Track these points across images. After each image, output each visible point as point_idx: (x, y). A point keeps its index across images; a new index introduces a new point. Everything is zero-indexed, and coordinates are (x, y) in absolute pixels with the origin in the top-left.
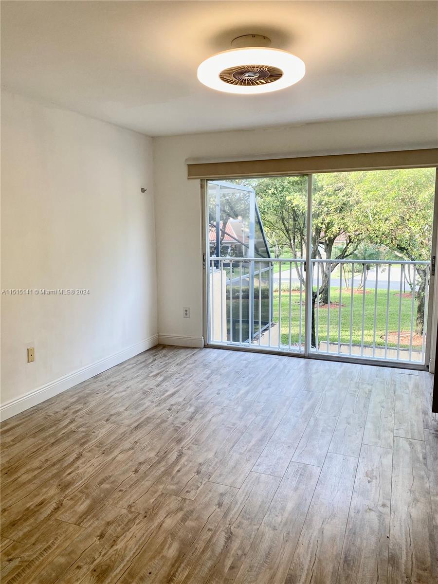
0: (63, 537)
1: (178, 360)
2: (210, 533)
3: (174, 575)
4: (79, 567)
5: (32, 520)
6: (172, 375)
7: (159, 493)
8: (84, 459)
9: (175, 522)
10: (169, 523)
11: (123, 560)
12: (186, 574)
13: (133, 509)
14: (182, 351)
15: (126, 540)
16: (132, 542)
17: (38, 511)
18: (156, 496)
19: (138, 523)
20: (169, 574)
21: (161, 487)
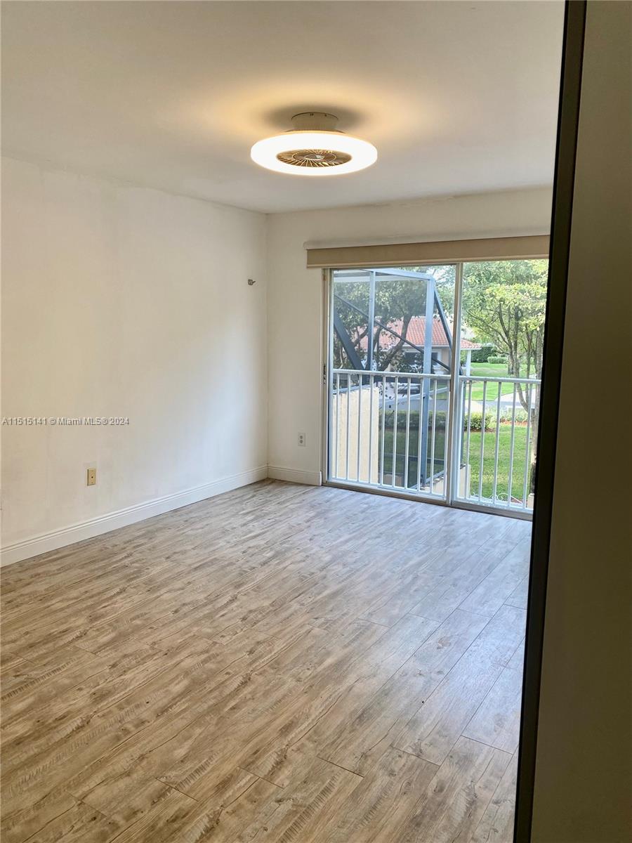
0: (75, 662)
1: (283, 498)
2: (227, 676)
3: (171, 707)
4: (80, 689)
5: (50, 645)
6: (267, 514)
7: (192, 634)
8: (125, 595)
9: (195, 661)
10: (188, 663)
11: (126, 689)
12: (183, 708)
13: (156, 646)
14: (293, 487)
15: (137, 671)
16: (141, 676)
17: (59, 637)
18: (187, 636)
19: (156, 659)
20: (166, 705)
21: (196, 629)
